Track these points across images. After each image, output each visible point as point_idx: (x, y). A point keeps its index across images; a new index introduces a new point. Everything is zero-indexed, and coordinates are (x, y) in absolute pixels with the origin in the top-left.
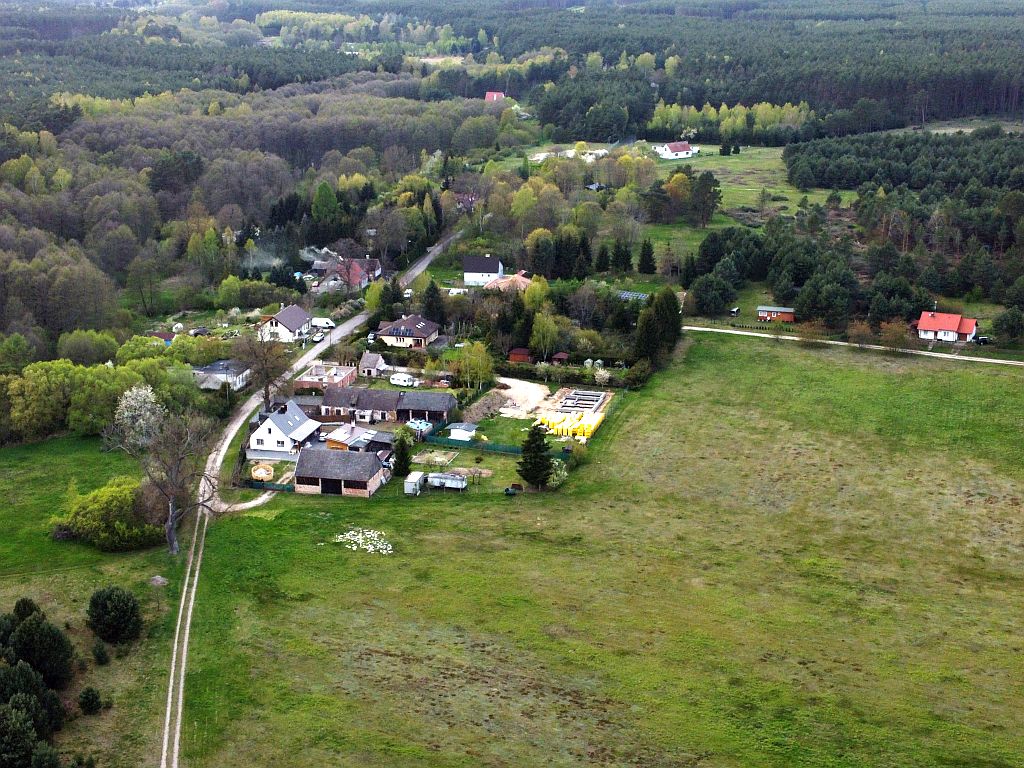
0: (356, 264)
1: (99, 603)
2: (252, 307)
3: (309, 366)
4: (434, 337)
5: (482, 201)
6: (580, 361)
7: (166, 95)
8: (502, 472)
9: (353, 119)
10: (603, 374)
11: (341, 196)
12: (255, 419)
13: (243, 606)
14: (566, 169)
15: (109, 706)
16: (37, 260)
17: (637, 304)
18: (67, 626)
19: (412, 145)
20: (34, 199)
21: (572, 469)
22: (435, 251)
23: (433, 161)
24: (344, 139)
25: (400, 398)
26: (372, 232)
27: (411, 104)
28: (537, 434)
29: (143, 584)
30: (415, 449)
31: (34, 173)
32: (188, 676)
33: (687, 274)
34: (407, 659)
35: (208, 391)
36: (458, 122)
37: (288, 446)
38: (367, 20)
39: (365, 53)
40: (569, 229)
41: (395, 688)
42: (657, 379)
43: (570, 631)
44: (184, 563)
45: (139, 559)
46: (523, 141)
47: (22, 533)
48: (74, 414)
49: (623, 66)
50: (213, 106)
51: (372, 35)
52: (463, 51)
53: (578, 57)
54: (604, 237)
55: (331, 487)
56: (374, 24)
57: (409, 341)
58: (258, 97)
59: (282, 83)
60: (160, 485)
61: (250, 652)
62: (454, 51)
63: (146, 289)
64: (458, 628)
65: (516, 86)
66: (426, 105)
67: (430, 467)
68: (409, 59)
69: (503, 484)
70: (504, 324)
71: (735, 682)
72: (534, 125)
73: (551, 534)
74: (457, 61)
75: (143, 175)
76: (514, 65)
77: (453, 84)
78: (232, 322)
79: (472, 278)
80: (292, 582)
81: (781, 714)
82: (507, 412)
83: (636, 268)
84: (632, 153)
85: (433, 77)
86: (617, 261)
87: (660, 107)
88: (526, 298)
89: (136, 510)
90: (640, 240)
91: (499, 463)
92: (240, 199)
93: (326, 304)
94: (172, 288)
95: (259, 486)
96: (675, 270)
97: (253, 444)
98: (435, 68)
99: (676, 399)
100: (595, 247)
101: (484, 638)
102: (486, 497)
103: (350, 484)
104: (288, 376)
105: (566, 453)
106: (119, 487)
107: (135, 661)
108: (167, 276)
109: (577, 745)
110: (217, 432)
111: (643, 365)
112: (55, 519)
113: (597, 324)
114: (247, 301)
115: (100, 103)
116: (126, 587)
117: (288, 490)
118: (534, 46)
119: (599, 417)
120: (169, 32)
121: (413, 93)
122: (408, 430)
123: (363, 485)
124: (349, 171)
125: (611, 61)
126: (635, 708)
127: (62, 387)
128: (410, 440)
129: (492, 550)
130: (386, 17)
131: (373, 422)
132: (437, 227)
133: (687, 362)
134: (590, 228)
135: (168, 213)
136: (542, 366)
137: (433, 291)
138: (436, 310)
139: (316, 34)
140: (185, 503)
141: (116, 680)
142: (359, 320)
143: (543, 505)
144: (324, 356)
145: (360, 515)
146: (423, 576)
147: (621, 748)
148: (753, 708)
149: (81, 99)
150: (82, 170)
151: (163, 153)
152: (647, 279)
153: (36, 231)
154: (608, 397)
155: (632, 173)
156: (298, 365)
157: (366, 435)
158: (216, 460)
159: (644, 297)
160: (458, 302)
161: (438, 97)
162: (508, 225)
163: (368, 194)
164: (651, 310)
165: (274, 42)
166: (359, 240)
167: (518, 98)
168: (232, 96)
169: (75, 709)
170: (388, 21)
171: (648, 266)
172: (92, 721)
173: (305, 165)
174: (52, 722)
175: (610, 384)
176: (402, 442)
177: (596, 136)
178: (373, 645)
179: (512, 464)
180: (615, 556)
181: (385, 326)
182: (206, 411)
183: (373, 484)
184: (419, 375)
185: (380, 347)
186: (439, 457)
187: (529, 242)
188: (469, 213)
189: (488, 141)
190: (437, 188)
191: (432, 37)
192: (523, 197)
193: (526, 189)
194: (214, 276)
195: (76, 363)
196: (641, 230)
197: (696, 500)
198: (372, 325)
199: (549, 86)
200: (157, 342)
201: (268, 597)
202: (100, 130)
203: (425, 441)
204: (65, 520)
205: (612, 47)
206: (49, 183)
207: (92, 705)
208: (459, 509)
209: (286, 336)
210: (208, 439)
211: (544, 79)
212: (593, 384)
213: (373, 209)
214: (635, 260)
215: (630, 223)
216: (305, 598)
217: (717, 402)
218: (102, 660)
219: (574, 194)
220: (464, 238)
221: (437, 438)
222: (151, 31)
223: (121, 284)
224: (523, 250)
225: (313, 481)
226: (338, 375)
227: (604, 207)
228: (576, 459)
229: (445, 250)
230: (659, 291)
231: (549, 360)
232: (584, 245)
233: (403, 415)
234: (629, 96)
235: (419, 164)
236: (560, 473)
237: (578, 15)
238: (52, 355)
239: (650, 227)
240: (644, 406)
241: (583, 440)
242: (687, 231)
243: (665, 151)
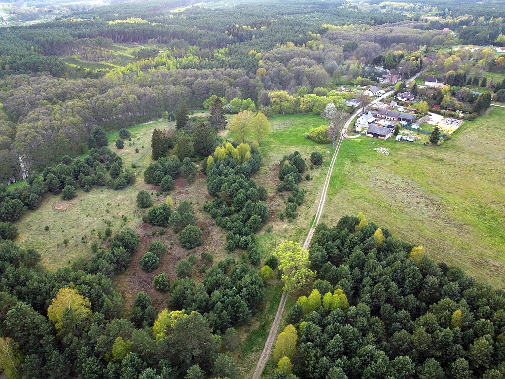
0: (394, 76)
1: (313, 155)
2: (364, 86)
3: (376, 103)
4: (413, 99)
5: (435, 61)
6: (455, 110)
7: (351, 25)
8: (425, 138)
9: (402, 34)
10: (461, 115)
11: (394, 57)
12: (359, 115)
13: (348, 162)
14: (464, 53)
15: (312, 179)
16: (311, 68)
17: (477, 96)
18: (305, 159)
19: (418, 43)
20: (313, 52)
21: (445, 141)
22: (418, 75)
23: (423, 48)
24: (398, 40)
25: (399, 115)
26: (401, 68)
27: (420, 31)
28: (437, 129)
29: (324, 152)
30: (401, 129)
31: (314, 45)
32: (331, 176)
33: (496, 88)
34: (387, 182)
35: (348, 106)
36: (433, 37)
37: (367, 123)
38: (412, 5)
39: (409, 15)
40: (461, 72)
41: (383, 189)
42: (478, 119)
43: (434, 184)
44: (335, 149)
45: (324, 146)
46: (452, 44)
47: (298, 136)
48: (315, 108)
49: (491, 21)
50: (363, 29)
51: (413, 10)
52: (440, 15)
53: (476, 18)
54: (472, 75)
55: (376, 135)
56: (414, 6)
57: (405, 99)
58: (376, 27)
59: (384, 23)
60: (333, 129)
61: (347, 173)
62: (437, 15)
63: (337, 78)
64: (403, 177)
65: (453, 27)
66: (424, 31)
67: (404, 134)
68: (422, 17)
69: (424, 142)
70: (434, 98)
71: (481, 207)
72: (457, 39)
73: (435, 158)
74: (437, 18)
75: (342, 47)
76: (455, 20)
77: (435, 25)
78: (358, 89)
79: (427, 83)
80: (361, 158)
81: (493, 218)
82: (429, 122)
83: (480, 85)
84: (487, 49)
85: (428, 23)
86: (475, 82)
87: (501, 35)
88: (443, 91)
89: (326, 134)
90: (483, 77)
91: (424, 136)
92: (366, 56)
93: (384, 87)
94: (344, 78)
95: (357, 132)
96: (493, 87)
97: (357, 122)
98: (430, 20)
99: (483, 125)
100: (468, 78)
101: (409, 181)
102: (418, 145)
103: (381, 136)
104: (370, 105)
105: (445, 136)
106: (323, 128)
107: (320, 170)
108: (343, 75)
109: (430, 213)
110: (349, 117)
111: (475, 114)
112: (306, 133)
113: (463, 101)
114: (363, 84)
115: (334, 27)
116: (320, 152)
117: (365, 135)
118: (463, 14)
119: (457, 127)
120: (355, 7)
121: (421, 28)
122: (400, 123)
123: (385, 136)
124: (397, 50)
125: (487, 20)
126: (448, 207)
127: (313, 101)
128: (400, 126)
129: (417, 159)
130: (418, 4)
131: (390, 120)
132: (420, 68)
133: (489, 115)
134: (468, 72)
135: (346, 58)
136: (443, 111)
137: (415, 86)
138: (415, 91)
139: (396, 9)
140: (338, 134)
141: (314, 174)
142: (392, 92)
143: (434, 149)
144: (380, 101)
145: (382, 144)
146: (396, 162)
147: (442, 217)
148: (485, 215)
149: (329, 26)
150: (326, 45)
151: (348, 41)
152: (483, 88)
153: (313, 60)
154: (462, 122)
155: (486, 56)
156: (373, 103)
157: (388, 123)
158: (347, 125)
159: (480, 94)
160: (422, 90)
161: (429, 29)
162: (442, 69)
163: (402, 57)
164: (482, 98)
165: (383, 11)
166: (396, 70)
167: (453, 31)
168: (369, 26)
169: (304, 178)
170: (418, 5)
171: (484, 85)
172: (307, 182)
173: (385, 47)
174: (298, 180)
175: (463, 118)
176: (398, 126)
177: (476, 43)
178: (379, 177)
179: (428, 137)
180: (453, 166)
181: (399, 94)
182: (347, 112)
183: (387, 137)
184: (406, 109)
185: (397, 100)
186: (407, 132)
187: (447, 74)
188: (431, 65)
189: (442, 43)
190: (422, 56)
191: (431, 10)
192: (449, 61)
193: (450, 58)
194: (355, 76)
195: (317, 95)
196: (484, 74)
197: (482, 155)
198: (396, 94)
199: (464, 27)
200: (338, 92)
201: (354, 161)
202: (332, 34)
203: (404, 126)
204: (309, 134)
205: (488, 15)
206: (318, 48)
207: (308, 178)
208: (409, 146)
209: (371, 94)
210: (346, 119)
211: (464, 25)
212: (457, 118)
213: (402, 61)
214: (480, 83)
215: (481, 71)
216: (363, 162)
217: (496, 128)
218: (312, 168)
219: (465, 61)
220: (427, 71)
221: (408, 127)
222: (350, 7)
223: (331, 76)
224: (445, 77)
225: (371, 133)
226: (383, 106)
227: (474, 66)
228: (447, 138)
229: (421, 75)
230: (485, 93)
231: (446, 109)
232: (465, 77)
233: (399, 119)
234: (490, 31)
235: (418, 49)
236: (441, 141)
237: (480, 5)
238: (312, 93)
239: (488, 73)
240: (472, 126)
241: (451, 133)
242: (500, 75)
243: (498, 49)
